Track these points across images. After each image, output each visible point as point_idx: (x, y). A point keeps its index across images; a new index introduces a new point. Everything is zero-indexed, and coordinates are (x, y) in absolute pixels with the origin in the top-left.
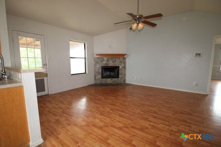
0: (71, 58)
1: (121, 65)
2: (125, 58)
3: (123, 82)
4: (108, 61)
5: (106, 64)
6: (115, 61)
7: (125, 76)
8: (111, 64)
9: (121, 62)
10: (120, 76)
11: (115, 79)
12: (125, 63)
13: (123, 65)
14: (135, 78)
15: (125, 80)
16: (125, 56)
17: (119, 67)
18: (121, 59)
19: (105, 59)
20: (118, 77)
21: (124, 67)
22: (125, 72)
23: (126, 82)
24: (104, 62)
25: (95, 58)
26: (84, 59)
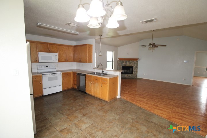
0: (107, 61)
1: (135, 66)
2: (137, 61)
3: (135, 77)
4: (126, 62)
5: (125, 65)
6: (131, 63)
7: (137, 73)
8: (128, 65)
9: (135, 64)
10: (134, 73)
11: (130, 75)
12: (137, 64)
13: (136, 66)
14: (144, 75)
15: (137, 76)
16: (138, 60)
17: (133, 67)
18: (135, 62)
19: (125, 61)
20: (132, 73)
21: (137, 67)
22: (137, 70)
23: (138, 77)
24: (124, 64)
25: (118, 61)
26: (112, 62)
